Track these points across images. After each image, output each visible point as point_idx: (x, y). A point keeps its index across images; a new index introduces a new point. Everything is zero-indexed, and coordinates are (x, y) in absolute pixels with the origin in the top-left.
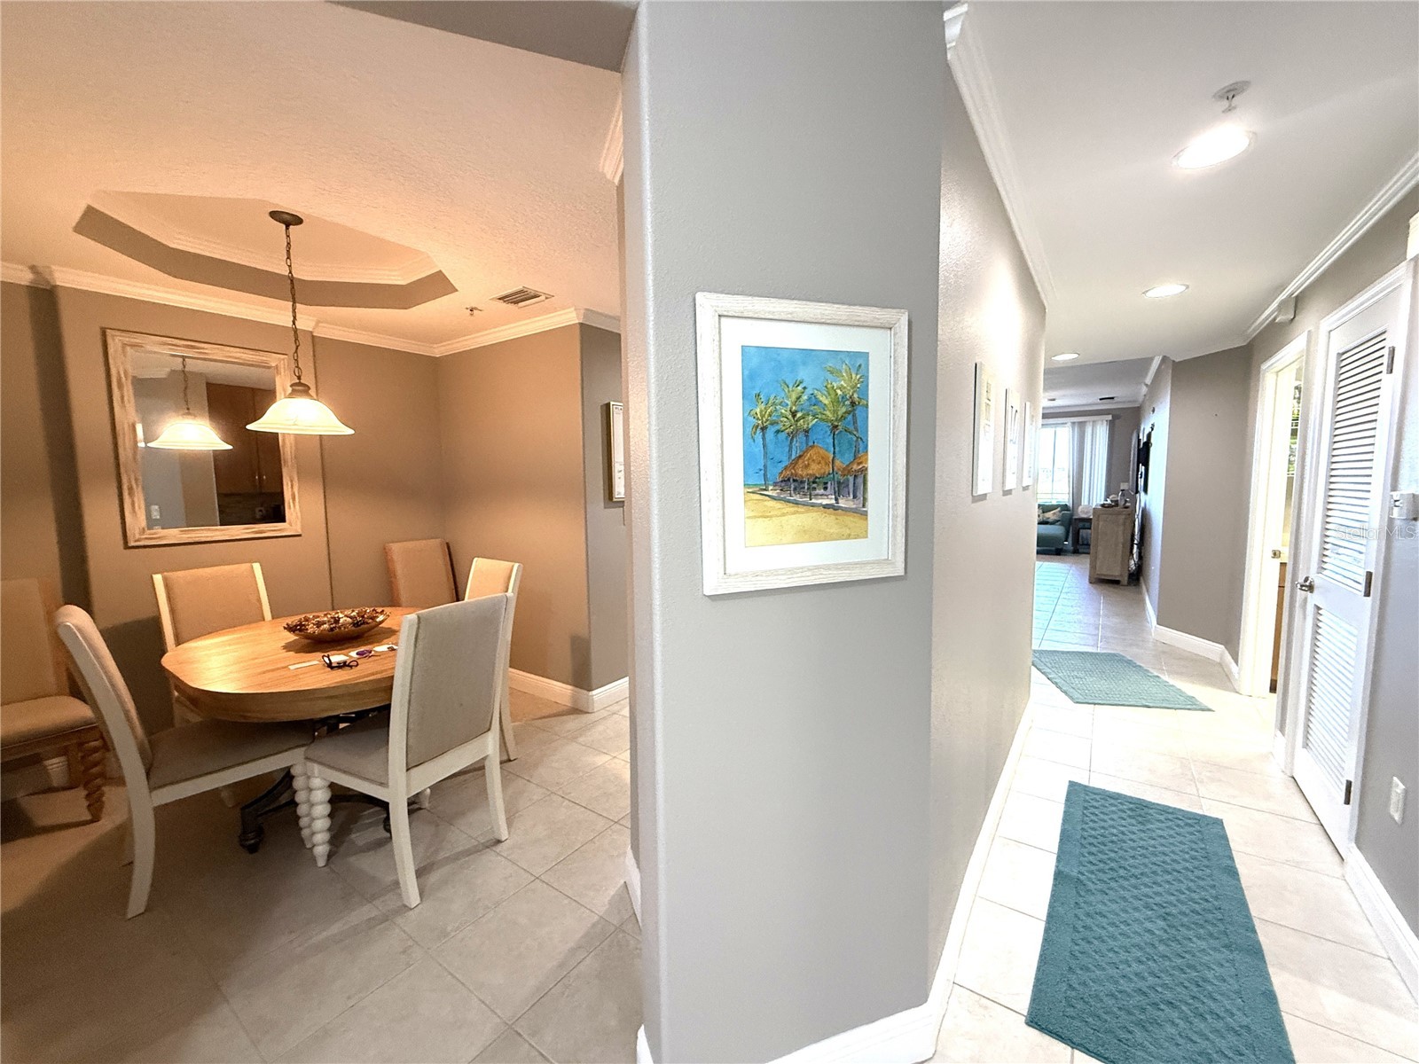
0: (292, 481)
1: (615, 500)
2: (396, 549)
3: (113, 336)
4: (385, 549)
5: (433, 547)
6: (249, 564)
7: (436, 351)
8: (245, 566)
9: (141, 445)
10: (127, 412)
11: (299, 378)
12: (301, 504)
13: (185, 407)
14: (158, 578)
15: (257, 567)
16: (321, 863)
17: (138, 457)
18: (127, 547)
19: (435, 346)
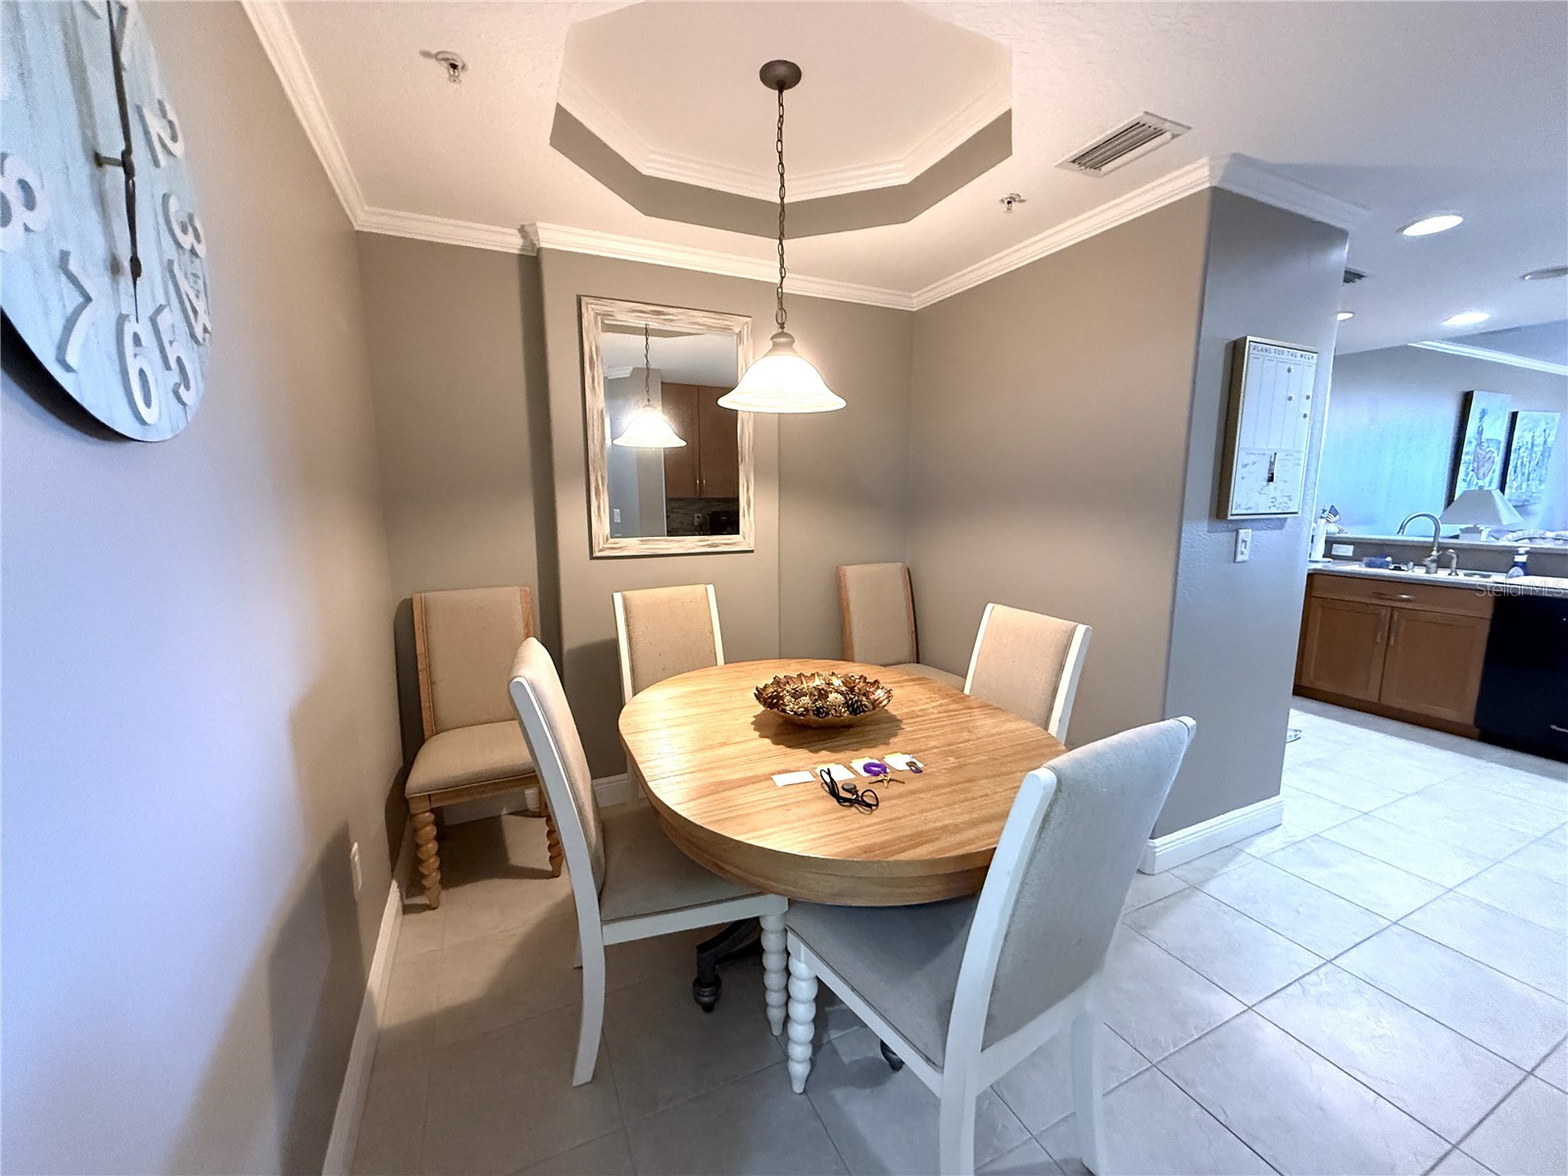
0: (747, 481)
1: (1230, 518)
2: (851, 573)
3: (587, 303)
4: (838, 572)
5: (891, 573)
6: (703, 586)
7: (915, 301)
8: (700, 588)
9: (608, 442)
10: (597, 400)
11: (782, 326)
12: (757, 509)
13: (646, 398)
14: (618, 597)
15: (711, 588)
16: (798, 1088)
17: (605, 453)
18: (592, 558)
19: (914, 295)
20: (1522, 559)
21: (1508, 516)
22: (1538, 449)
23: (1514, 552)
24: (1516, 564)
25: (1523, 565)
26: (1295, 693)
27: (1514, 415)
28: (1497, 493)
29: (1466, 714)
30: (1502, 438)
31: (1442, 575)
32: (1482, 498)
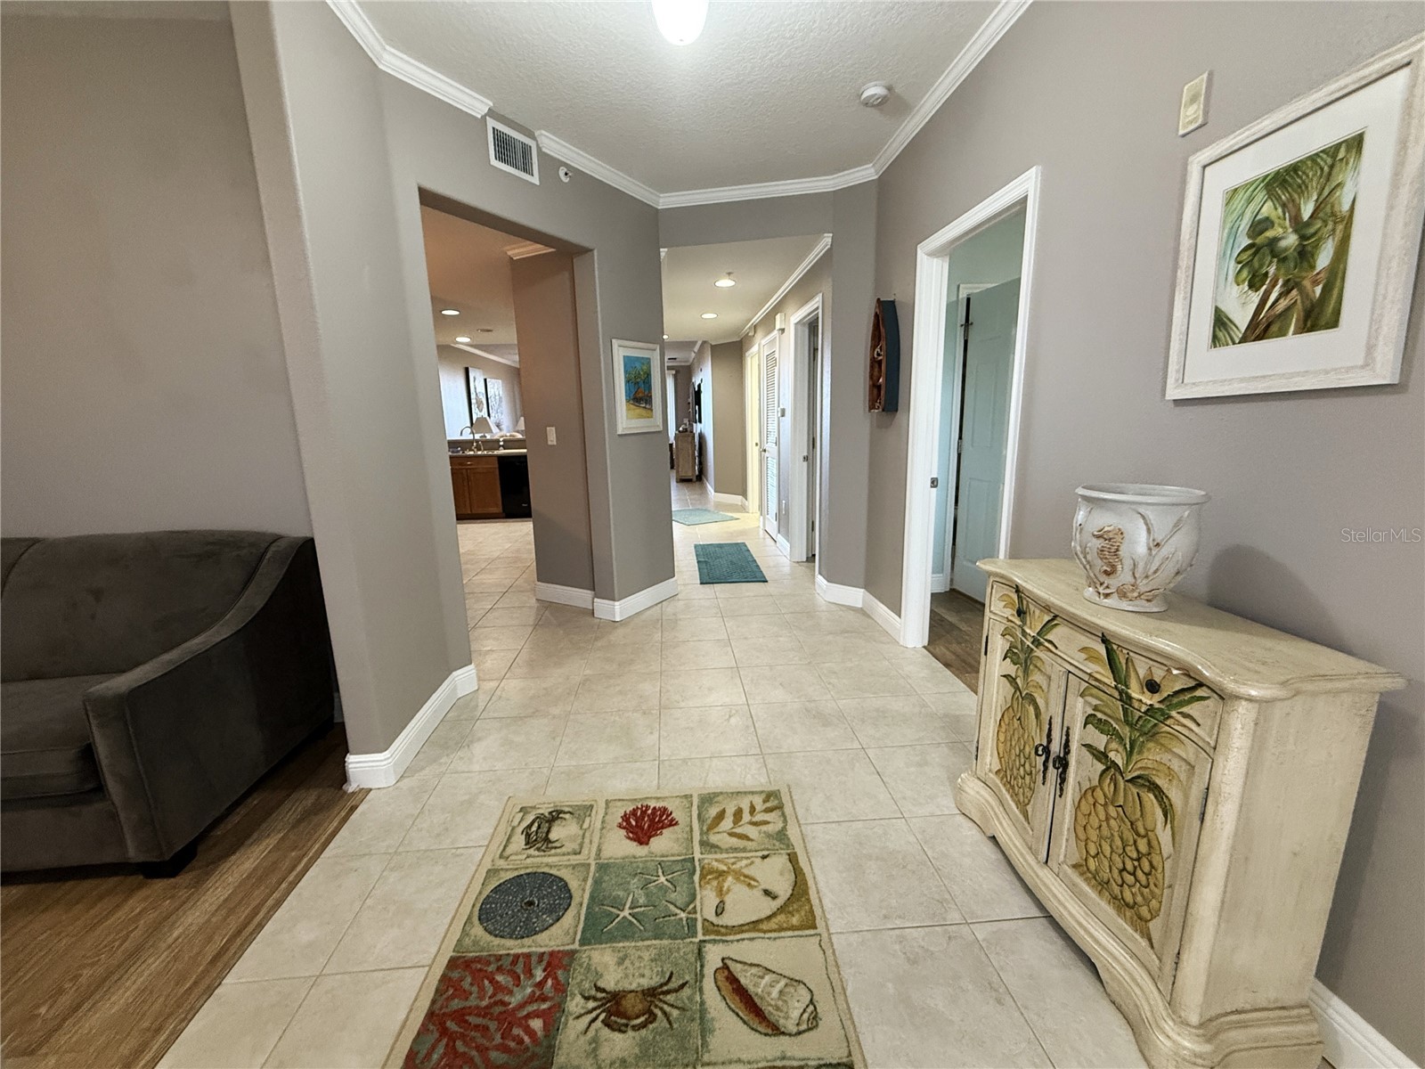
20: (502, 443)
21: (495, 429)
22: (497, 397)
23: (498, 441)
24: (501, 446)
25: (502, 446)
26: (457, 519)
27: (485, 380)
28: (488, 418)
29: (498, 509)
30: (484, 391)
31: (479, 453)
32: (482, 421)
